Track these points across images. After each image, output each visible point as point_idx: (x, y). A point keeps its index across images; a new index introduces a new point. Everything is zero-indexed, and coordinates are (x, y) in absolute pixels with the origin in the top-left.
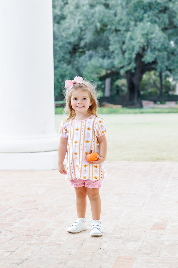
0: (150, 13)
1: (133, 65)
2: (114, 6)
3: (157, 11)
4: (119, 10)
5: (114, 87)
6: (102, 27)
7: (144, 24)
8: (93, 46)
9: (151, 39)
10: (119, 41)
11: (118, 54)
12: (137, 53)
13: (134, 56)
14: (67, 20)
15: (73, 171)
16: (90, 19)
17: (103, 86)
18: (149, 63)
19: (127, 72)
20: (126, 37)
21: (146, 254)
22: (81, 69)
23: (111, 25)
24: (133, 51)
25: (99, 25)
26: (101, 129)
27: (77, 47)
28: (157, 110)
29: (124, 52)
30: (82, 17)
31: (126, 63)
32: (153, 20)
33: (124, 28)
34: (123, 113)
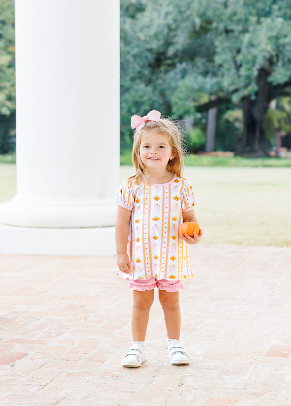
0: (283, 3)
1: (253, 87)
5: (222, 122)
6: (204, 24)
7: (272, 21)
8: (189, 55)
9: (284, 46)
10: (230, 49)
11: (229, 70)
12: (260, 68)
13: (255, 73)
14: (147, 13)
15: (148, 265)
16: (184, 12)
17: (204, 121)
18: (279, 85)
19: (243, 99)
20: (242, 43)
21: (254, 395)
22: (168, 93)
23: (218, 23)
24: (254, 65)
25: (198, 21)
26: (190, 199)
27: (162, 57)
29: (238, 67)
30: (170, 8)
31: (241, 83)
32: (288, 15)
33: (240, 28)
34: (235, 166)
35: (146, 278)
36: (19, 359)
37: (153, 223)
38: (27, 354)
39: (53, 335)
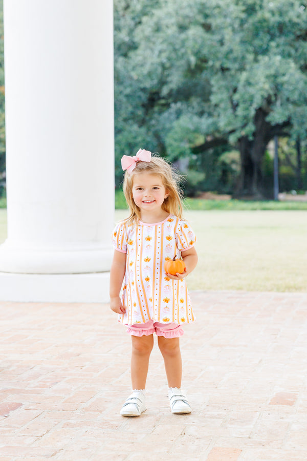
0: (282, 40)
1: (251, 128)
2: (220, 28)
3: (292, 37)
4: (228, 34)
5: (218, 164)
6: (199, 63)
7: (270, 59)
8: (183, 94)
9: (282, 84)
10: (227, 88)
11: (225, 110)
12: (257, 109)
13: (252, 113)
14: (139, 51)
15: (145, 308)
16: (179, 50)
18: (278, 125)
19: (240, 140)
20: (238, 81)
21: (260, 444)
22: (162, 134)
23: (213, 61)
24: (251, 105)
25: (193, 60)
26: (187, 238)
27: (156, 97)
28: (290, 205)
29: (235, 106)
30: (164, 46)
31: (238, 124)
32: (286, 53)
33: (236, 66)
34: (233, 209)
35: (144, 321)
36: (14, 409)
37: (144, 264)
38: (22, 405)
39: (48, 384)
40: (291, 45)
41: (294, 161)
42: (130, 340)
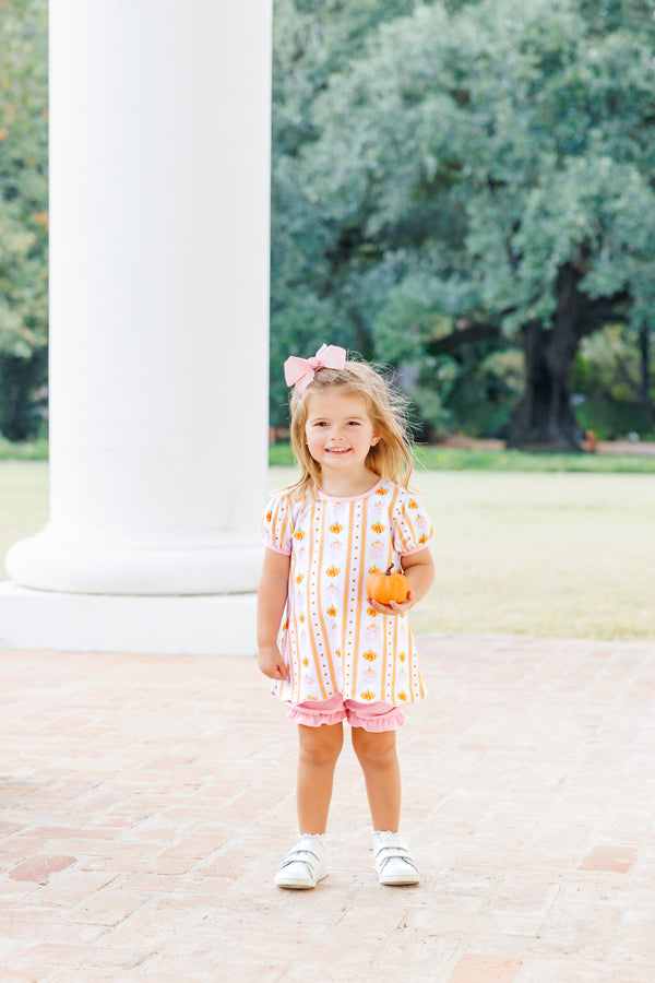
0: (613, 126)
1: (548, 304)
2: (488, 100)
3: (635, 119)
4: (503, 112)
5: (480, 376)
6: (444, 169)
7: (589, 165)
8: (410, 234)
9: (613, 216)
10: (500, 223)
11: (495, 266)
12: (562, 264)
13: (551, 273)
14: (322, 145)
15: (326, 670)
16: (403, 143)
18: (603, 300)
19: (525, 328)
20: (524, 208)
21: (559, 949)
22: (366, 314)
23: (473, 166)
24: (548, 257)
25: (431, 163)
26: (415, 529)
27: (355, 238)
28: (626, 462)
29: (516, 260)
30: (373, 135)
31: (522, 295)
32: (622, 151)
33: (520, 177)
34: (508, 469)
35: (324, 696)
36: (58, 869)
37: (326, 580)
38: (74, 860)
39: (129, 819)
40: (632, 136)
41: (635, 372)
42: (295, 733)
